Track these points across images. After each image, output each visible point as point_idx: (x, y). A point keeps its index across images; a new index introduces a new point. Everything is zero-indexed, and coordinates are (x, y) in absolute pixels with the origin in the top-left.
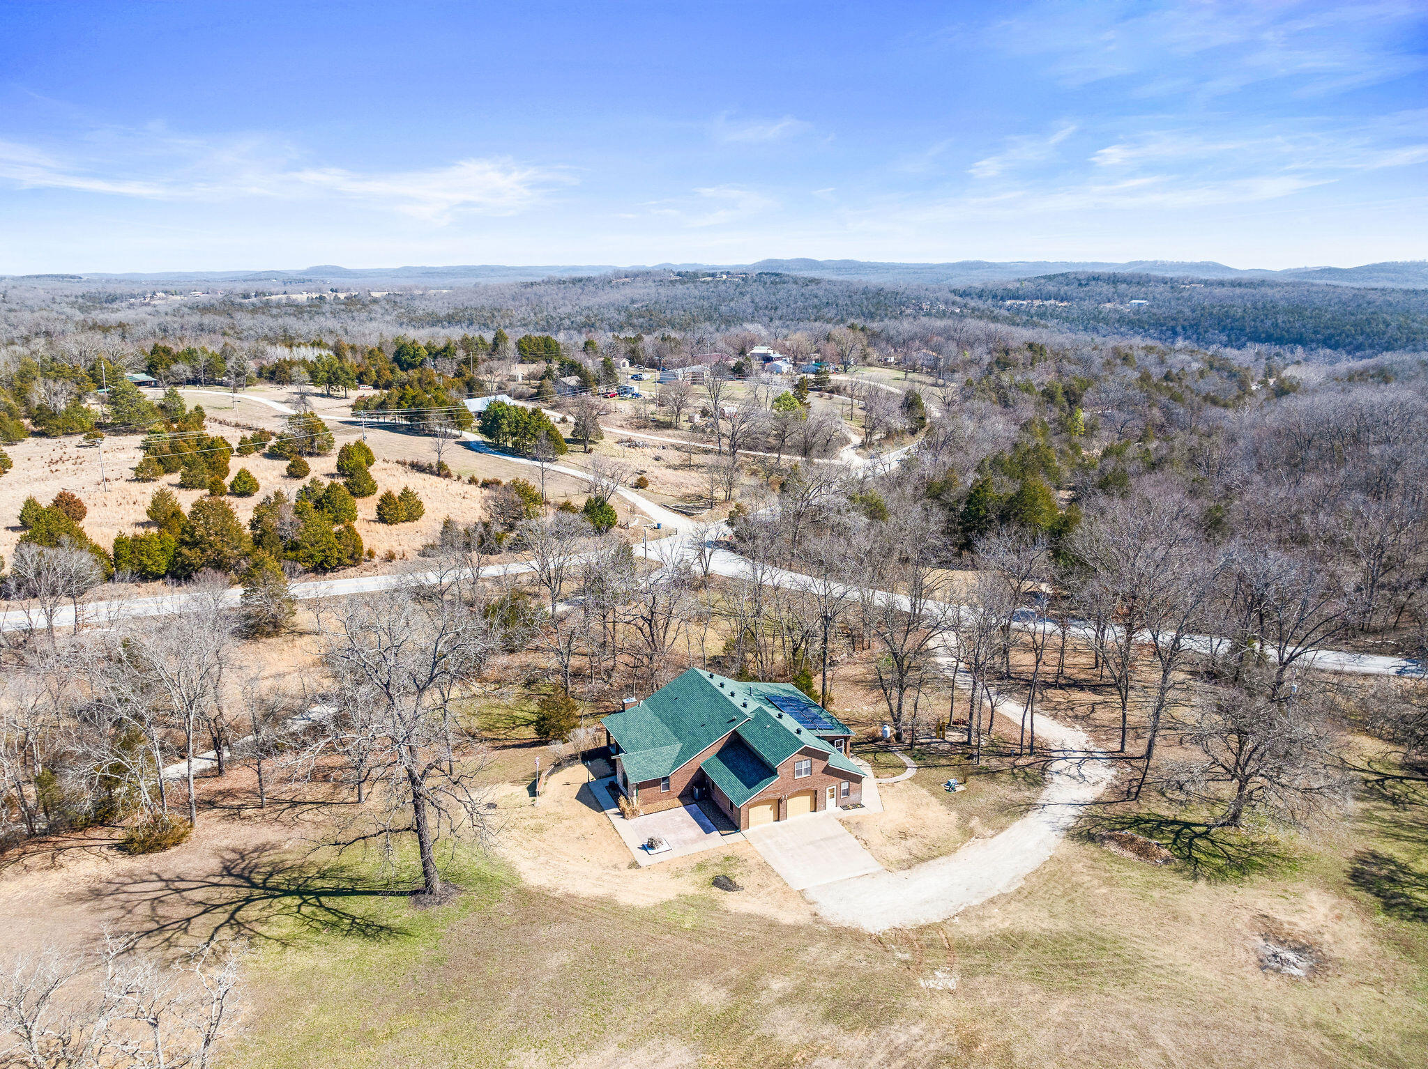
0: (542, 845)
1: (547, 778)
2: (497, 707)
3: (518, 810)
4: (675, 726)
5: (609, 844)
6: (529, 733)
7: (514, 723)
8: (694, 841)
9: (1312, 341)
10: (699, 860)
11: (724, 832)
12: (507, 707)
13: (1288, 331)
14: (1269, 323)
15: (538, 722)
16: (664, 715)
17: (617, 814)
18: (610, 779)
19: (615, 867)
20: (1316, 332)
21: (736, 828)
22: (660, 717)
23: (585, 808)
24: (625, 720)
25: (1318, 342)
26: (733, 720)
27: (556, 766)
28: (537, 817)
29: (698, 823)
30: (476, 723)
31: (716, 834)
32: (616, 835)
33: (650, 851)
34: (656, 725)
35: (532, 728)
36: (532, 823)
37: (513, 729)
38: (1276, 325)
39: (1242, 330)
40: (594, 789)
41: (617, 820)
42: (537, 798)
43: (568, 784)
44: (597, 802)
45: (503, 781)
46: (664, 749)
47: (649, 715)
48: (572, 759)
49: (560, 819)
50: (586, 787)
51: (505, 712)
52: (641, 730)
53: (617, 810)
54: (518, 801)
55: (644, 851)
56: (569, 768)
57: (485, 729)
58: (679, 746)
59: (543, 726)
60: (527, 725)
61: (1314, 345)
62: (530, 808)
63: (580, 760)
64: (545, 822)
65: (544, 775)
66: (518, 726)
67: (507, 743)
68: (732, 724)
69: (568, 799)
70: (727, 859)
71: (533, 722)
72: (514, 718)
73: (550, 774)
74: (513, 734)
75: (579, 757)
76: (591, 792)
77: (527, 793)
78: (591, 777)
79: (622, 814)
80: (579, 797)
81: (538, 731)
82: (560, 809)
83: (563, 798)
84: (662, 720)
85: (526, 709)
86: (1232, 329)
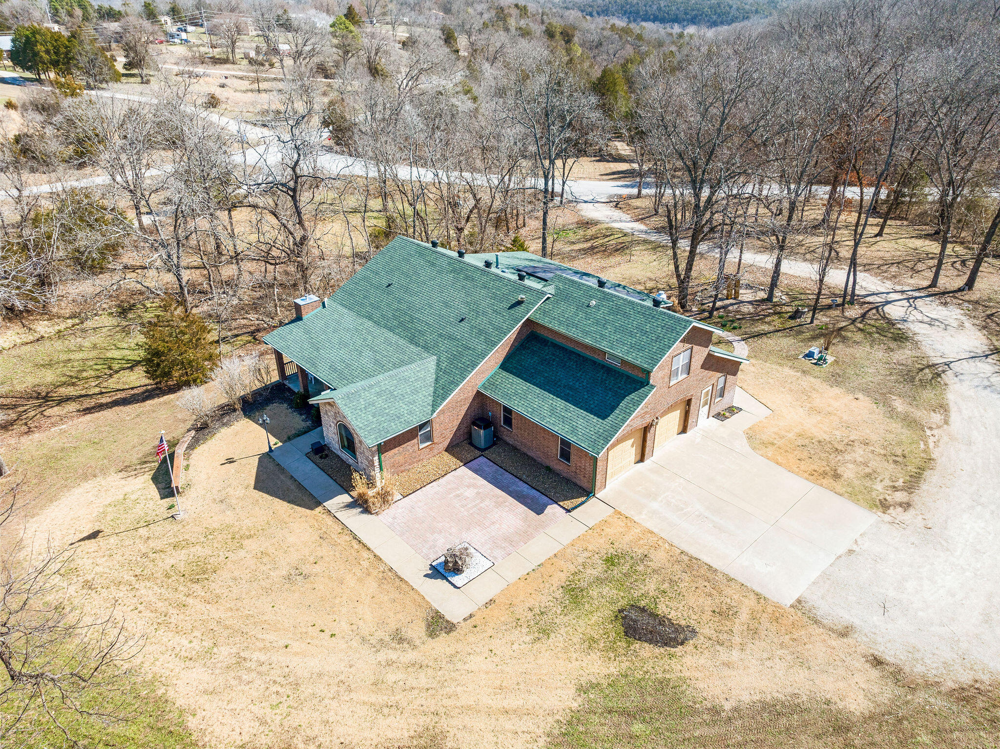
0: (216, 612)
1: (187, 456)
2: (80, 349)
3: (143, 532)
4: (406, 329)
5: (360, 580)
6: (138, 378)
7: (111, 369)
8: (526, 536)
9: (684, 20)
10: (560, 578)
11: (568, 504)
12: (95, 347)
13: (668, 14)
14: (655, 7)
15: (148, 361)
16: (377, 315)
17: (350, 506)
18: (310, 439)
19: (399, 638)
20: (686, 14)
21: (588, 492)
22: (370, 318)
23: (281, 506)
24: (307, 332)
25: (688, 20)
26: (519, 303)
27: (199, 430)
28: (188, 544)
29: (510, 493)
30: (49, 377)
31: (553, 510)
32: (365, 554)
33: (457, 580)
34: (369, 332)
35: (140, 371)
36: (179, 559)
37: (111, 376)
38: (659, 9)
39: (637, 13)
40: (285, 462)
41: (354, 519)
42: (178, 500)
43: (231, 461)
44: (300, 486)
45: (104, 471)
46: (407, 371)
47: (349, 319)
48: (225, 412)
49: (238, 539)
50: (267, 460)
51: (94, 354)
52: (346, 345)
53: (345, 498)
54: (138, 511)
55: (440, 583)
56: (224, 431)
57: (64, 384)
58: (431, 362)
59: (158, 365)
60: (131, 368)
61: (685, 23)
62: (167, 525)
63: (239, 413)
64: (208, 551)
65: (180, 450)
66: (117, 372)
67: (104, 400)
68: (521, 309)
69: (240, 492)
70: (611, 561)
71: (138, 363)
72: (108, 362)
73: (191, 447)
74: (112, 383)
75: (238, 406)
76: (282, 470)
77: (153, 491)
78: (273, 440)
79: (362, 504)
80: (261, 484)
81: (150, 374)
82: (229, 517)
83: (231, 491)
84: (377, 323)
85: (125, 345)
86: (631, 13)
